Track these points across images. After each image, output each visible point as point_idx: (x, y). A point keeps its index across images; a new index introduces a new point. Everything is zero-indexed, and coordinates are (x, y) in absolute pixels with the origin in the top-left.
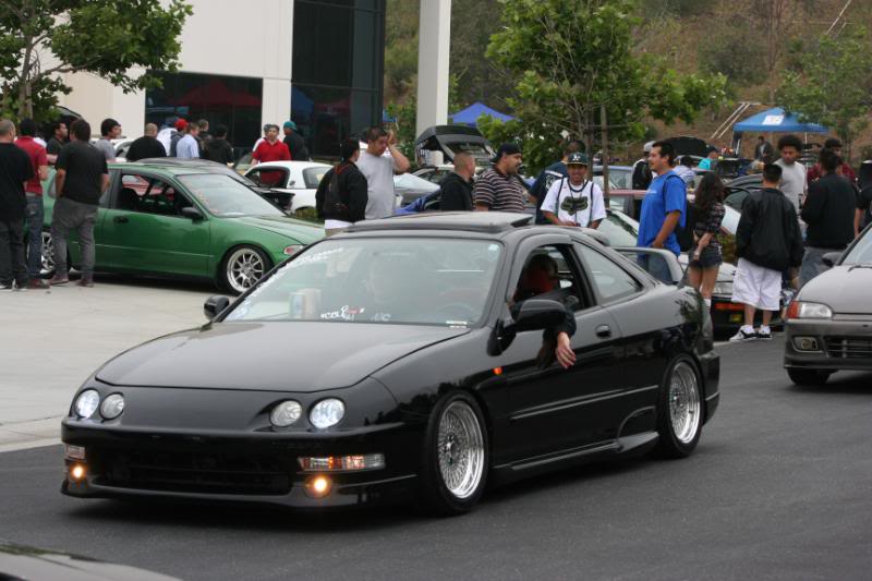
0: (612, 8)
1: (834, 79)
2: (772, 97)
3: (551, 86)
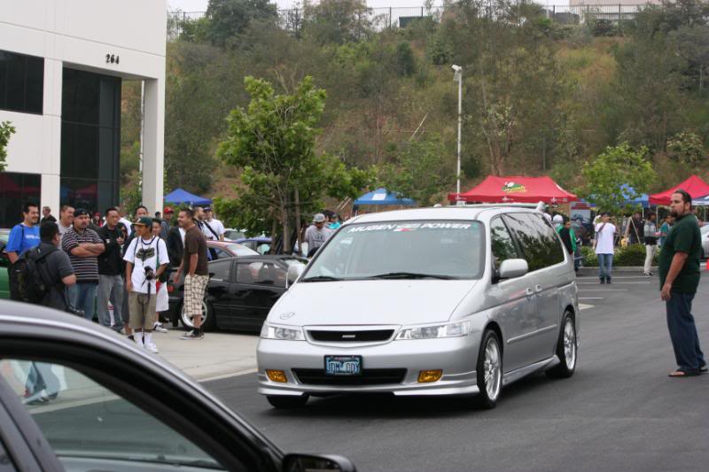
0: (302, 123)
1: (420, 169)
3: (262, 177)
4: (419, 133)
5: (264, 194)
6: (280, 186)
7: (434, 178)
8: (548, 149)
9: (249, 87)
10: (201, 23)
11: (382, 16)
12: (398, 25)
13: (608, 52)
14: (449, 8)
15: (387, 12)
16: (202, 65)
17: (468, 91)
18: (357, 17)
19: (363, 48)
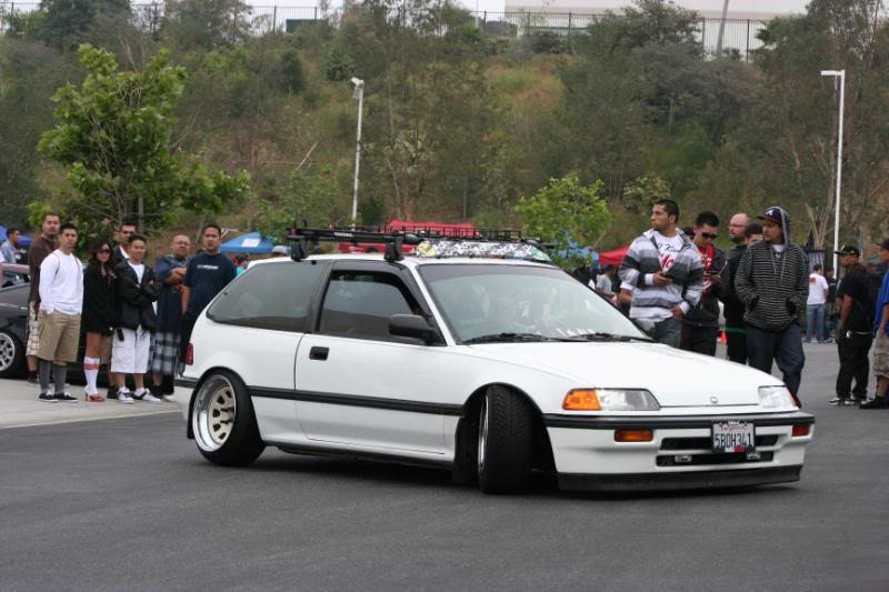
0: (153, 108)
1: (305, 208)
2: (249, 224)
3: (95, 177)
4: (304, 166)
5: (98, 202)
6: (119, 190)
7: (323, 221)
8: (471, 192)
9: (85, 58)
10: (33, 17)
11: (265, 17)
12: (284, 30)
13: (553, 73)
14: (351, 9)
15: (271, 11)
16: (32, 69)
17: (370, 112)
18: (232, 17)
19: (239, 56)
